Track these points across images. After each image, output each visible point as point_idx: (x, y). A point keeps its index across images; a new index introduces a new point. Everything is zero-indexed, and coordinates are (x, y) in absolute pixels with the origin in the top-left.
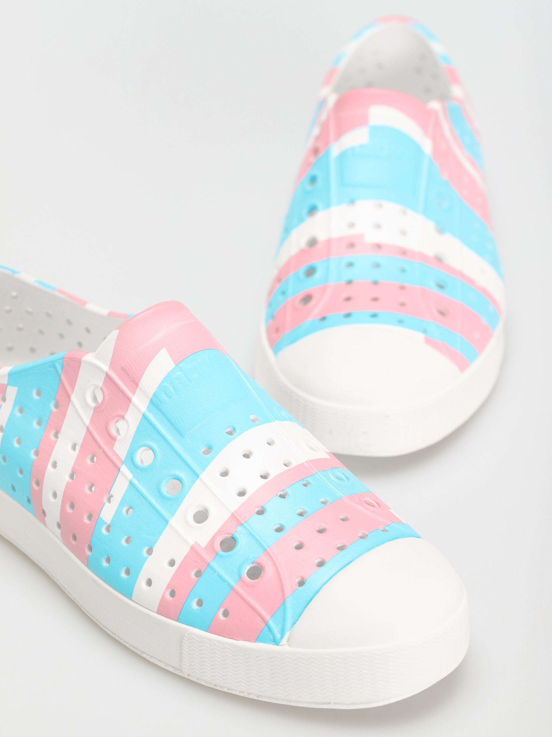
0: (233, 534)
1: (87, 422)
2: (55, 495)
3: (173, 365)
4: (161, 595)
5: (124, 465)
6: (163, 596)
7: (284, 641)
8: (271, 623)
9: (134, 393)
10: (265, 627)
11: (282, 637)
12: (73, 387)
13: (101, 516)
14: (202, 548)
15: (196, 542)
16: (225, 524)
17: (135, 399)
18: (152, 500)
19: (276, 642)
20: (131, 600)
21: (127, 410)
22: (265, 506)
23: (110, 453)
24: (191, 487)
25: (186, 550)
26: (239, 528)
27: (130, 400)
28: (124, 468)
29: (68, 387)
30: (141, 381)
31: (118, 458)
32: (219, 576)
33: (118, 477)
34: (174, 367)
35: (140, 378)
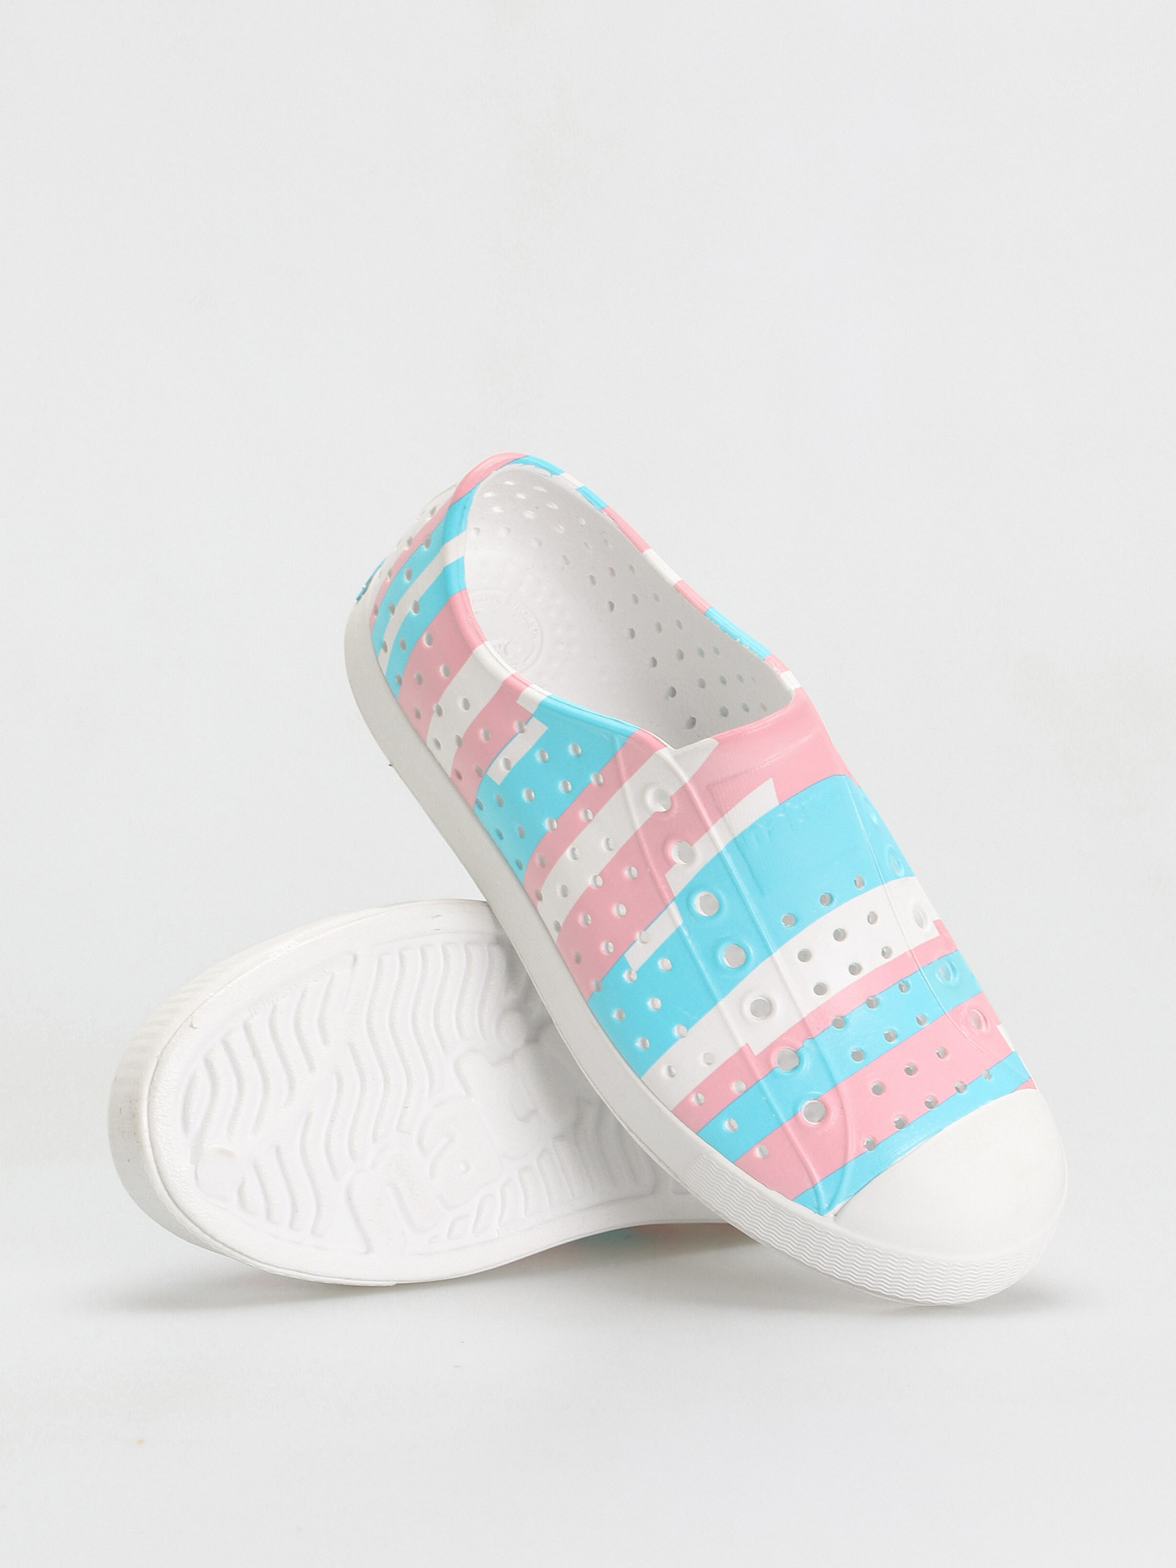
0: (798, 1050)
1: (638, 825)
2: (565, 892)
3: (777, 803)
4: (684, 1096)
5: (674, 903)
6: (687, 1098)
7: (831, 1214)
8: (820, 1186)
9: (714, 821)
10: (811, 1188)
11: (830, 1208)
12: (630, 773)
13: (626, 955)
14: (754, 1055)
15: (747, 1045)
16: (789, 1032)
17: (713, 830)
18: (702, 965)
19: (819, 1210)
20: (640, 1078)
21: (698, 838)
22: (847, 1017)
23: (659, 879)
24: (757, 965)
25: (731, 1052)
26: (807, 1043)
27: (706, 829)
28: (673, 907)
29: (623, 770)
30: (730, 812)
31: (669, 890)
32: (768, 1102)
33: (662, 915)
34: (778, 807)
35: (728, 808)
